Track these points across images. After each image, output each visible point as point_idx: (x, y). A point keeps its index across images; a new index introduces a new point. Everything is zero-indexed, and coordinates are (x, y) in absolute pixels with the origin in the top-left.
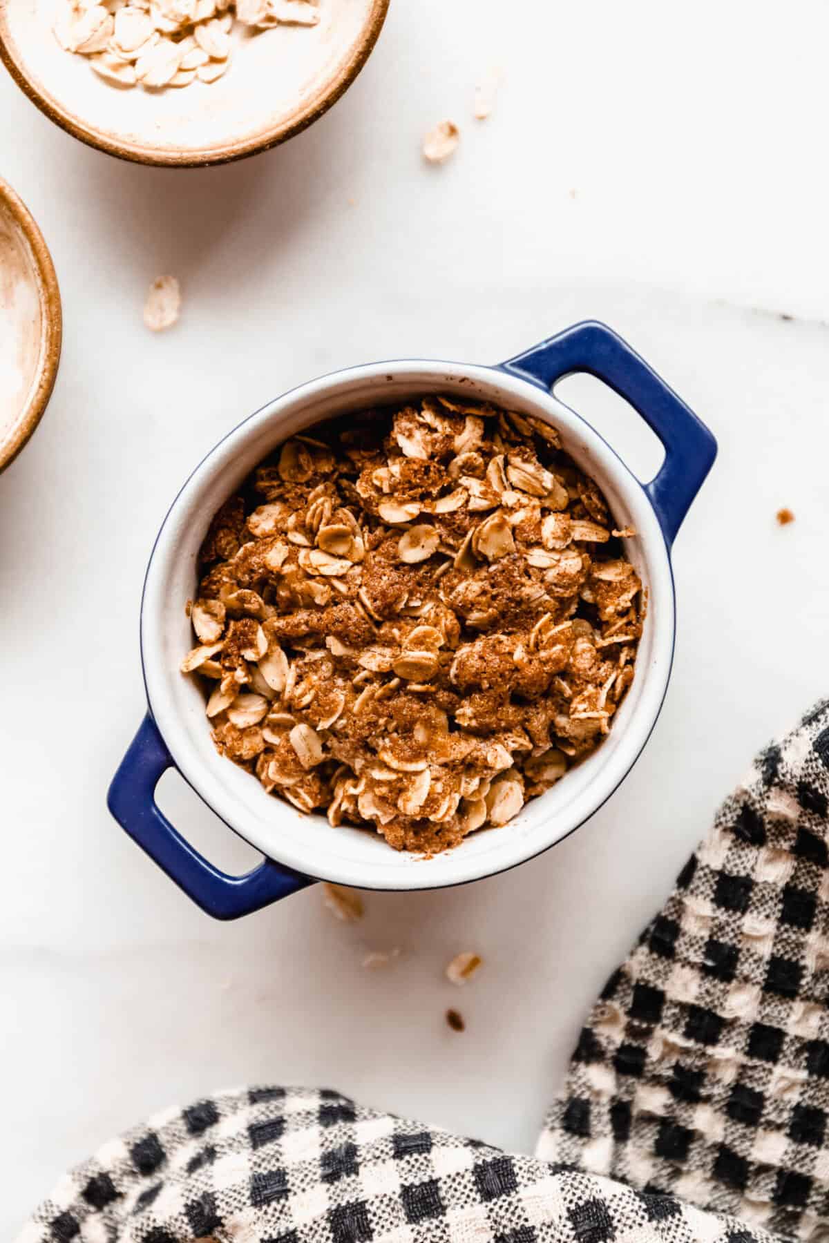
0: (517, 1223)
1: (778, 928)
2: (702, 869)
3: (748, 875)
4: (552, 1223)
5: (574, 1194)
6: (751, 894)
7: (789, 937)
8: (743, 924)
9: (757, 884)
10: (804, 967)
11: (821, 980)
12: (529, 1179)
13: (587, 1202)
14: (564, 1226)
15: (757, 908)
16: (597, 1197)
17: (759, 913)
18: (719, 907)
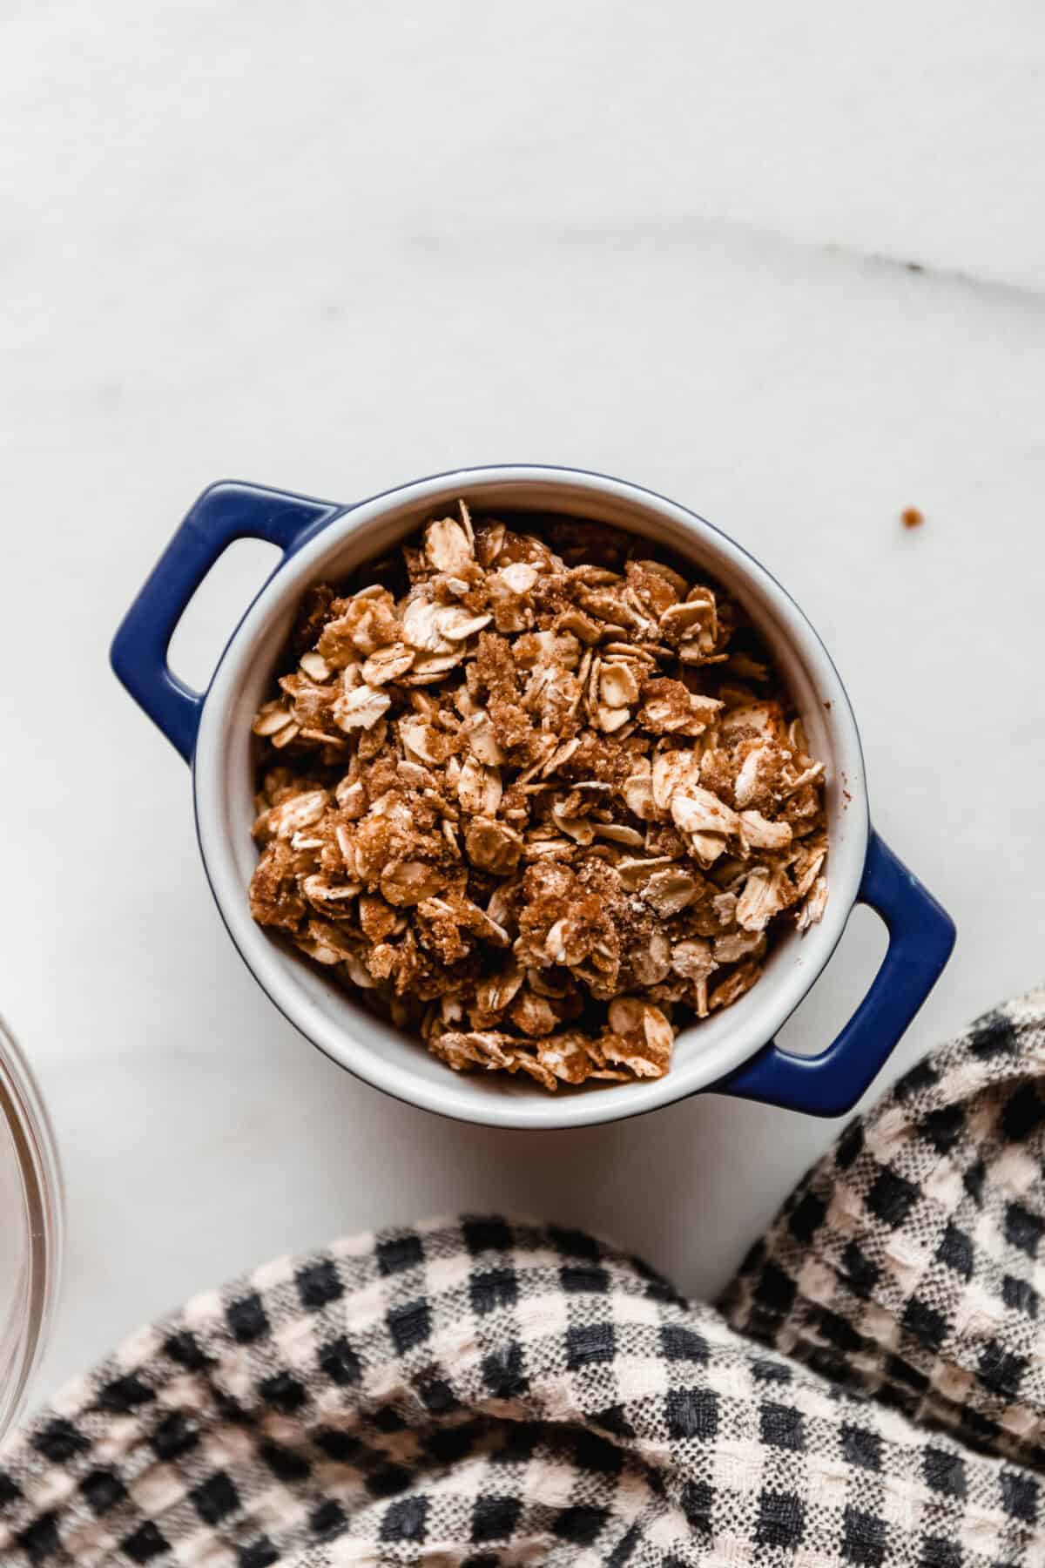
0: (698, 1477)
1: (931, 1265)
2: (865, 1156)
3: (918, 1184)
4: (738, 1494)
5: (776, 1477)
6: (912, 1209)
7: (943, 1281)
8: (888, 1242)
9: (924, 1198)
10: (951, 1327)
11: (972, 1348)
12: (733, 1432)
13: (786, 1495)
14: (751, 1504)
15: (913, 1229)
16: (799, 1495)
17: (915, 1236)
18: (869, 1210)
